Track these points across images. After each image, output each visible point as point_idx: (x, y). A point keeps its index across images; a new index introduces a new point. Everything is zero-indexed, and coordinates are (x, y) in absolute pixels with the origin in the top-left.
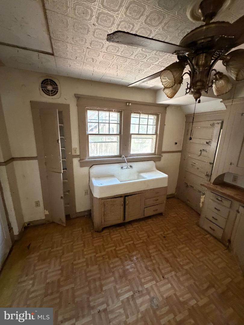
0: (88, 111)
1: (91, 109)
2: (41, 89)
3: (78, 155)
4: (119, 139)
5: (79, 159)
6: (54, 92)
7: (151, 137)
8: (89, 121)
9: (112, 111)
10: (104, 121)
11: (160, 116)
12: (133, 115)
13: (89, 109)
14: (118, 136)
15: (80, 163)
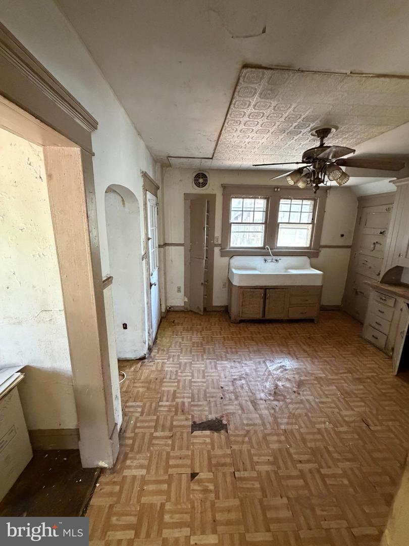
0: (232, 199)
1: (236, 198)
2: (194, 182)
3: (220, 244)
4: (264, 228)
5: (220, 248)
6: (204, 184)
7: (306, 227)
8: (232, 209)
9: (258, 198)
10: (248, 209)
11: (318, 200)
12: (282, 201)
13: (233, 198)
14: (264, 225)
15: (221, 252)
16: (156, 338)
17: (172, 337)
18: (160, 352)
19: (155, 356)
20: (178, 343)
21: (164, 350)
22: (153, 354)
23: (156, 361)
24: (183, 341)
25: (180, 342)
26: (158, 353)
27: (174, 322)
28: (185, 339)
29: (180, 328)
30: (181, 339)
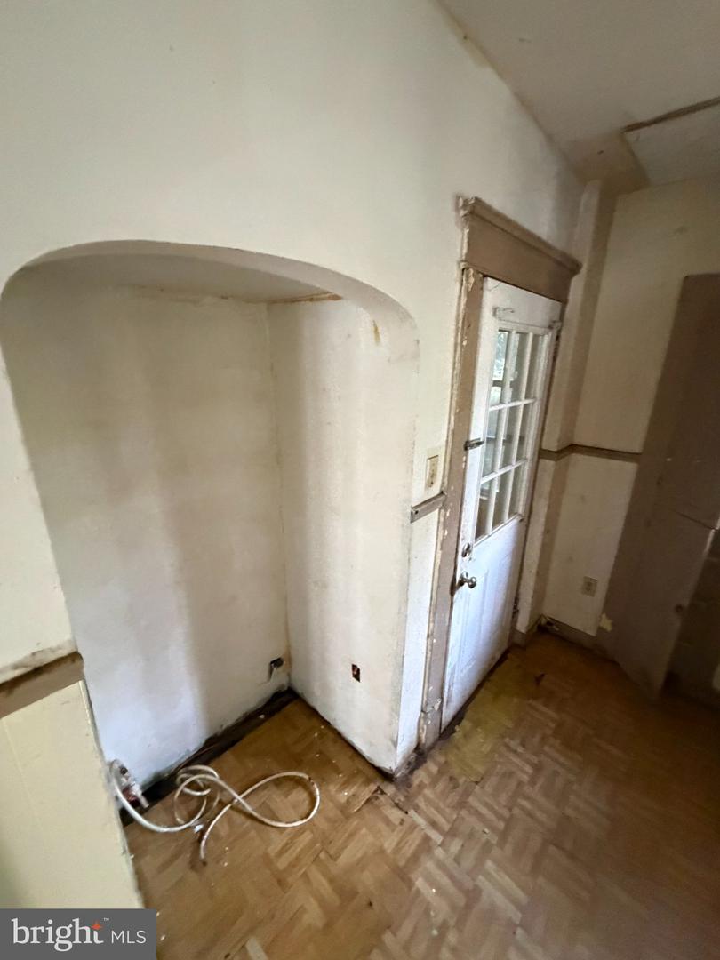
16: (458, 717)
17: (507, 740)
18: (440, 786)
19: (421, 786)
20: (513, 784)
21: (456, 786)
22: (420, 776)
23: (412, 812)
24: (532, 782)
25: (520, 784)
26: (434, 783)
27: (538, 680)
28: (541, 781)
29: (547, 714)
30: (528, 769)
